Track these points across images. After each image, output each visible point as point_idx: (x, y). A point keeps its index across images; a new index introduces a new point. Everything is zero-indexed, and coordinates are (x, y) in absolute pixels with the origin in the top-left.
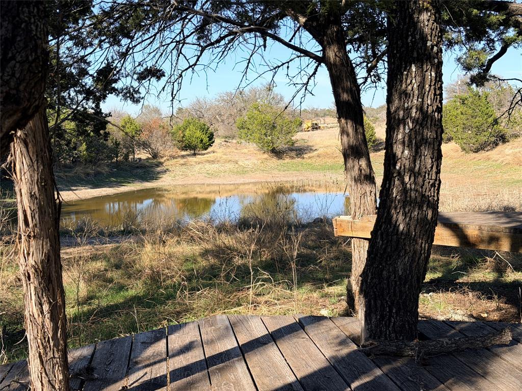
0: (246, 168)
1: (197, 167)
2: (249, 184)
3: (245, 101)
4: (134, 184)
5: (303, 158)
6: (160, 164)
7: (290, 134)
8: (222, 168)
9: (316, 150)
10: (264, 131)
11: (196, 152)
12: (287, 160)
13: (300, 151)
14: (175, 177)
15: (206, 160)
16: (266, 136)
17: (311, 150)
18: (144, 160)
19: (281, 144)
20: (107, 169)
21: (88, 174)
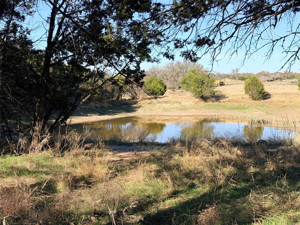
0: (186, 106)
1: (158, 105)
2: (187, 116)
3: (181, 68)
4: (122, 114)
5: (220, 102)
6: (136, 103)
7: (213, 88)
8: (172, 106)
9: (227, 97)
10: (197, 85)
11: (157, 96)
12: (210, 103)
13: (218, 98)
14: (145, 110)
15: (163, 101)
16: (198, 88)
17: (225, 97)
18: (127, 100)
19: (206, 93)
20: (107, 104)
21: (97, 107)
